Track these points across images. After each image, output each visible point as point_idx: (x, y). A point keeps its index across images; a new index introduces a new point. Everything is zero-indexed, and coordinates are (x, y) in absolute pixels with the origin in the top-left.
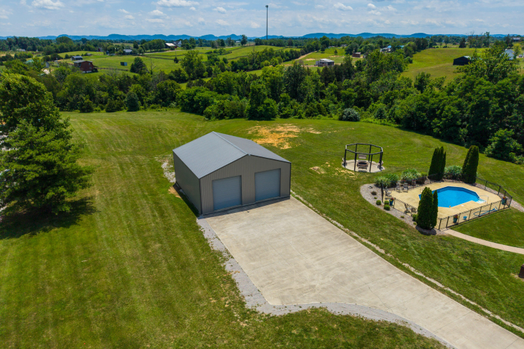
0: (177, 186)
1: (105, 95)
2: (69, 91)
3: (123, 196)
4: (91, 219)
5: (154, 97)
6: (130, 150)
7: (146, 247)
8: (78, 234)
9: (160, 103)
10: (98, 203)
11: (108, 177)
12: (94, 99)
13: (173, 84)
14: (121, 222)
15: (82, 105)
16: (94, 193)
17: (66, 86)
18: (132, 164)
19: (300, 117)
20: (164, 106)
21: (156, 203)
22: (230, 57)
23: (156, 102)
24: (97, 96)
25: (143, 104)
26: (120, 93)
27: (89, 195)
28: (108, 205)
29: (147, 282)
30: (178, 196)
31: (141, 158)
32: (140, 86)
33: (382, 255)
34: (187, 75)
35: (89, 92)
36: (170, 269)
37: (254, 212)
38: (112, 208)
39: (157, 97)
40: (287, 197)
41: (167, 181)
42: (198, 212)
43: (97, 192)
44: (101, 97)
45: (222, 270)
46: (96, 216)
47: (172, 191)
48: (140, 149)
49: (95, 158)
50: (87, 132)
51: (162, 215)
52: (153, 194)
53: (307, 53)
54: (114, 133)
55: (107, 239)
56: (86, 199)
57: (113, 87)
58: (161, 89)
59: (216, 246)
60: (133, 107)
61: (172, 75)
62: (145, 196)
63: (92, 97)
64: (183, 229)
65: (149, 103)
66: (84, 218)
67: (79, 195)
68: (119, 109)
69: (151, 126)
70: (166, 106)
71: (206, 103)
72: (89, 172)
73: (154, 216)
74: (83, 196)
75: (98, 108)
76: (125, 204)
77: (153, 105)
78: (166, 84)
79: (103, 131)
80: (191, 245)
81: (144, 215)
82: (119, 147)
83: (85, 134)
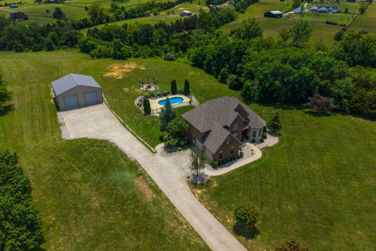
0: (54, 99)
1: (32, 39)
2: (7, 37)
3: (28, 104)
4: (12, 113)
5: (64, 41)
6: (37, 80)
7: (33, 122)
8: (6, 119)
9: (69, 44)
10: (16, 107)
11: (23, 95)
12: (25, 42)
13: (76, 33)
14: (25, 113)
15: (16, 47)
16: (15, 102)
17: (5, 34)
18: (36, 88)
19: (144, 58)
20: (71, 47)
21: (42, 106)
22: (128, 5)
23: (66, 44)
24: (26, 40)
25: (57, 45)
26: (42, 38)
27: (12, 103)
28: (20, 107)
29: (30, 133)
30: (54, 103)
31: (42, 85)
32: (55, 33)
33: (121, 122)
34: (91, 22)
35: (21, 38)
36: (40, 129)
37: (83, 109)
38: (22, 109)
39: (67, 41)
40: (102, 103)
41: (51, 96)
42: (59, 109)
43: (17, 102)
44: (29, 41)
45: (59, 129)
46: (15, 112)
47: (52, 101)
48: (43, 80)
49: (18, 85)
50: (15, 69)
51: (43, 111)
52: (42, 102)
53: (180, 3)
54: (31, 70)
55: (18, 120)
56: (11, 105)
57: (37, 34)
58: (69, 36)
59: (60, 121)
60: (50, 49)
61: (81, 22)
62: (38, 104)
63: (23, 42)
64: (50, 116)
65: (62, 45)
66: (10, 113)
67: (7, 103)
68: (41, 50)
69: (54, 65)
70: (73, 47)
71: (93, 47)
72: (10, 94)
73: (40, 111)
74: (10, 104)
75: (27, 49)
76: (28, 107)
77: (63, 47)
78: (72, 33)
79: (25, 69)
80: (51, 121)
81: (35, 111)
82: (32, 79)
83: (14, 71)
